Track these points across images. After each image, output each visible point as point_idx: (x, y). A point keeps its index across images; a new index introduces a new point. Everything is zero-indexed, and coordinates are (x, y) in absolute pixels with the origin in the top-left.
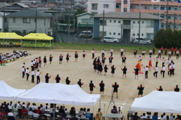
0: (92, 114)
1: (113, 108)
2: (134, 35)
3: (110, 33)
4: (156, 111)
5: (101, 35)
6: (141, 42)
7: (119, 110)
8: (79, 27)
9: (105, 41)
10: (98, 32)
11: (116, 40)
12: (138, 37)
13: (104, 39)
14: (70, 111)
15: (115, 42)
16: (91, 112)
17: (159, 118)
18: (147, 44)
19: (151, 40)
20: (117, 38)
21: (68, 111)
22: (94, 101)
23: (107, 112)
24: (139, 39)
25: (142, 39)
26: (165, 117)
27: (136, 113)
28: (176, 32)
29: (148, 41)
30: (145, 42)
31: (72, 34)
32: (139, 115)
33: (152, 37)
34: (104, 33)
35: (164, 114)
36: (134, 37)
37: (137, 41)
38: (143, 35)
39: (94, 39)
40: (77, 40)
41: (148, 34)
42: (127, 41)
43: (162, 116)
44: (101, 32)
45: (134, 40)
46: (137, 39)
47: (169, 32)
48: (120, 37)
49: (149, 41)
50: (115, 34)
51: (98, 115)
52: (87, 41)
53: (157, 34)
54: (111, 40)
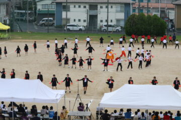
2: (102, 21)
3: (75, 20)
4: (129, 108)
5: (64, 22)
6: (110, 29)
7: (87, 108)
8: (39, 14)
9: (69, 29)
10: (61, 19)
11: (81, 27)
12: (106, 24)
13: (68, 27)
14: (31, 110)
15: (80, 30)
16: (54, 110)
17: (132, 115)
18: (117, 31)
19: (121, 27)
20: (83, 25)
21: (29, 110)
22: (58, 97)
23: (73, 110)
24: (108, 26)
25: (110, 26)
26: (140, 114)
27: (106, 111)
29: (118, 28)
30: (114, 29)
31: (30, 21)
32: (109, 113)
33: (122, 24)
34: (68, 20)
35: (139, 110)
36: (101, 24)
37: (106, 28)
38: (111, 21)
39: (56, 27)
40: (36, 28)
41: (118, 20)
42: (94, 28)
43: (136, 113)
44: (64, 19)
45: (101, 27)
46: (105, 26)
47: (141, 17)
48: (85, 24)
49: (119, 28)
50: (79, 20)
51: (62, 113)
52: (48, 29)
53: (128, 20)
54: (75, 28)
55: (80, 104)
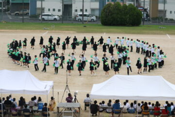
0: (46, 104)
1: (68, 96)
2: (76, 11)
3: (49, 10)
5: (38, 12)
6: (85, 18)
7: (75, 99)
8: (12, 4)
9: (43, 19)
10: (36, 9)
11: (56, 17)
12: (81, 13)
13: (43, 17)
15: (55, 19)
18: (92, 21)
19: (97, 17)
20: (58, 14)
23: (61, 101)
24: (83, 15)
25: (85, 15)
28: (125, 6)
29: (92, 18)
30: (89, 19)
31: (5, 11)
32: (98, 104)
33: (97, 13)
34: (43, 9)
36: (76, 13)
37: (81, 18)
38: (86, 10)
39: (30, 17)
40: (10, 18)
41: (93, 10)
42: (69, 18)
44: (39, 9)
45: (76, 16)
46: (80, 15)
47: (117, 6)
48: (61, 13)
49: (94, 18)
50: (54, 10)
51: (50, 105)
52: (23, 19)
53: (104, 10)
54: (50, 18)
55: (69, 95)
